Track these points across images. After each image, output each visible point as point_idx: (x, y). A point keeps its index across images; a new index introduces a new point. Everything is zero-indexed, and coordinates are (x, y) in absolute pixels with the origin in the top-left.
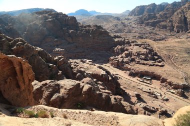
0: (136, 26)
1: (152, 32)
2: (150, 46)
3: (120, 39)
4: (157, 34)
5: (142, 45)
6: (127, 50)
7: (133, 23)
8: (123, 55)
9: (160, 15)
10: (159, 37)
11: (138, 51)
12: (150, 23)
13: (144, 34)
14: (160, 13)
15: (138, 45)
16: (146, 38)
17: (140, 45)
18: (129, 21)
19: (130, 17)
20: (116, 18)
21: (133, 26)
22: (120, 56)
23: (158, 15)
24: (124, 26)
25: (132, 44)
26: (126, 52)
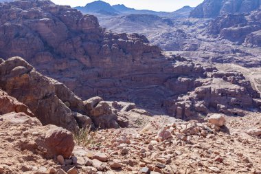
0: (205, 37)
1: (238, 51)
2: (244, 78)
3: (183, 64)
4: (247, 54)
5: (228, 75)
6: (200, 84)
7: (199, 30)
8: (193, 94)
9: (253, 17)
10: (253, 60)
11: (222, 87)
12: (234, 31)
13: (223, 53)
14: (253, 13)
15: (220, 76)
16: (229, 61)
17: (224, 77)
18: (191, 28)
19: (192, 20)
20: (165, 20)
21: (200, 36)
22: (186, 97)
23: (248, 18)
24: (184, 36)
25: (209, 74)
26: (199, 89)
